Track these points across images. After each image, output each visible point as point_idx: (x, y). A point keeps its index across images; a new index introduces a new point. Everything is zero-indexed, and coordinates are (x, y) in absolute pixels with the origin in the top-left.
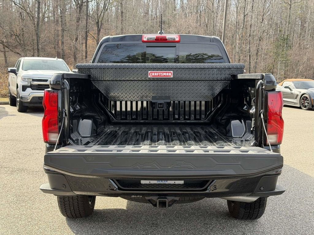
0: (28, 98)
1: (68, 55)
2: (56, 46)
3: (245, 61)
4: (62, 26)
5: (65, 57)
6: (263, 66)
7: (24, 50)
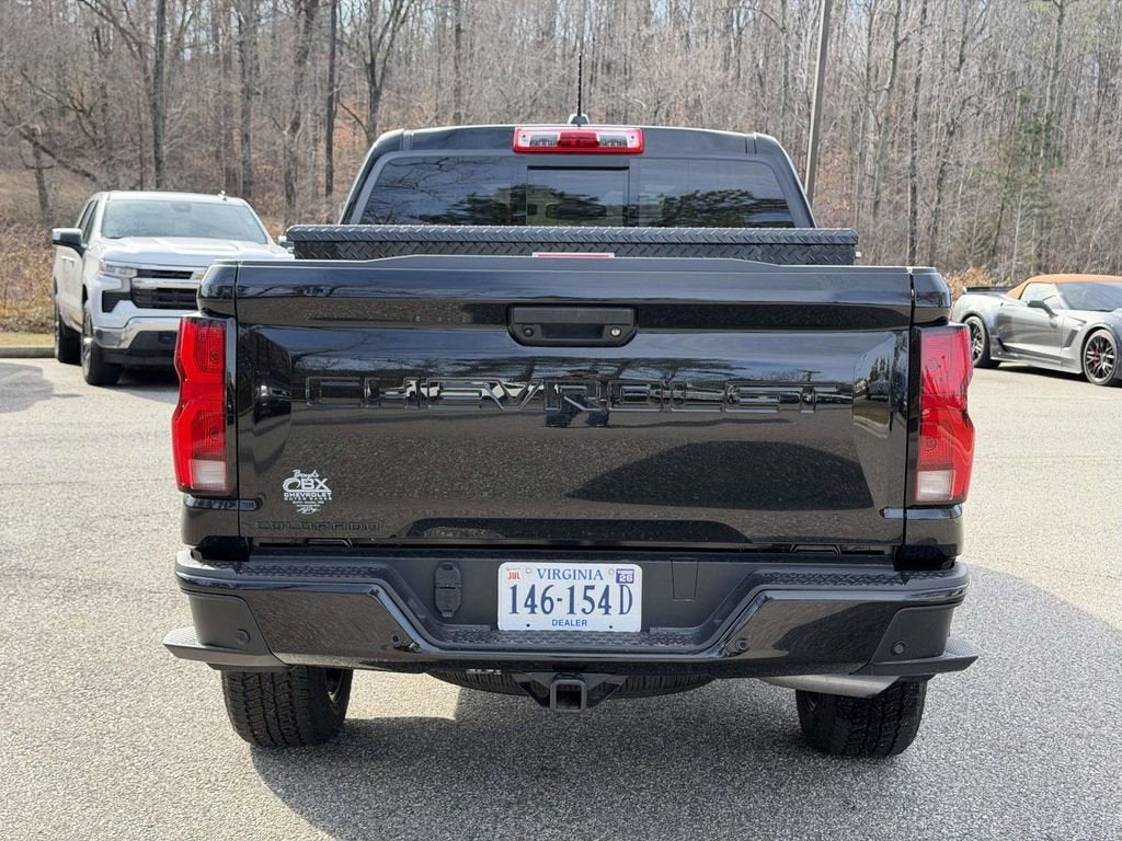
0: (123, 337)
1: (264, 182)
2: (222, 149)
3: (898, 208)
4: (244, 77)
5: (252, 188)
6: (960, 226)
7: (108, 162)
